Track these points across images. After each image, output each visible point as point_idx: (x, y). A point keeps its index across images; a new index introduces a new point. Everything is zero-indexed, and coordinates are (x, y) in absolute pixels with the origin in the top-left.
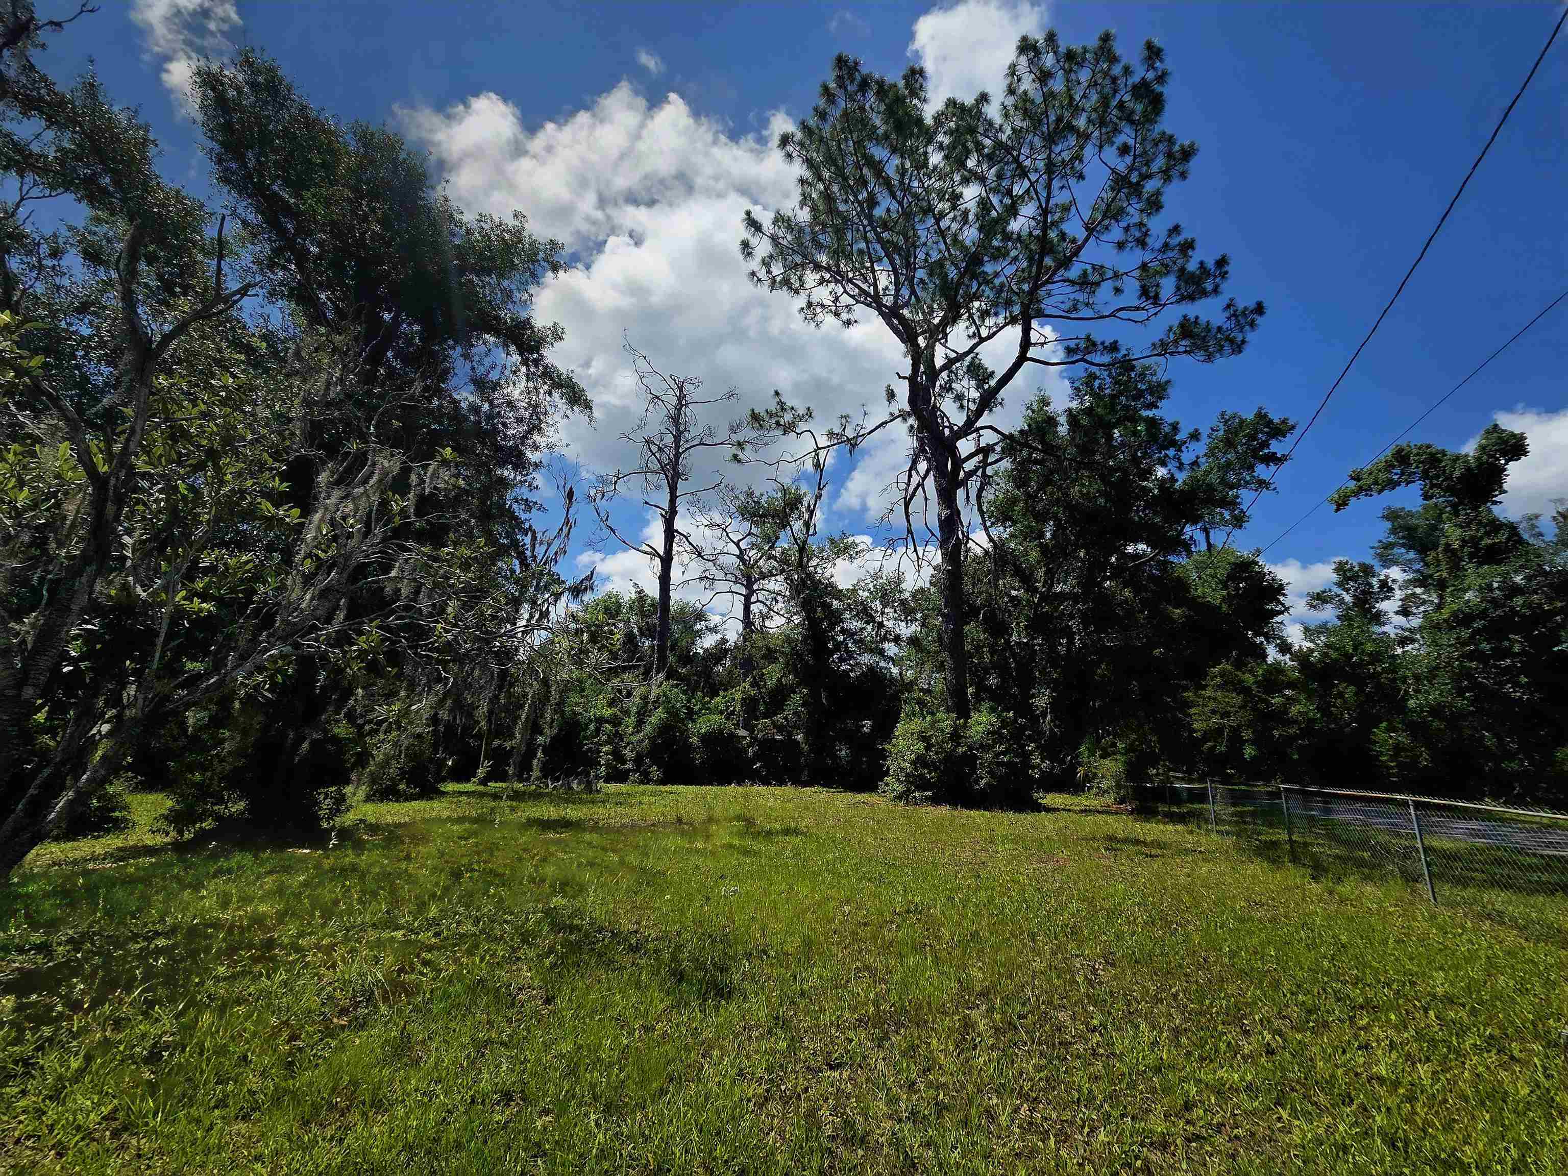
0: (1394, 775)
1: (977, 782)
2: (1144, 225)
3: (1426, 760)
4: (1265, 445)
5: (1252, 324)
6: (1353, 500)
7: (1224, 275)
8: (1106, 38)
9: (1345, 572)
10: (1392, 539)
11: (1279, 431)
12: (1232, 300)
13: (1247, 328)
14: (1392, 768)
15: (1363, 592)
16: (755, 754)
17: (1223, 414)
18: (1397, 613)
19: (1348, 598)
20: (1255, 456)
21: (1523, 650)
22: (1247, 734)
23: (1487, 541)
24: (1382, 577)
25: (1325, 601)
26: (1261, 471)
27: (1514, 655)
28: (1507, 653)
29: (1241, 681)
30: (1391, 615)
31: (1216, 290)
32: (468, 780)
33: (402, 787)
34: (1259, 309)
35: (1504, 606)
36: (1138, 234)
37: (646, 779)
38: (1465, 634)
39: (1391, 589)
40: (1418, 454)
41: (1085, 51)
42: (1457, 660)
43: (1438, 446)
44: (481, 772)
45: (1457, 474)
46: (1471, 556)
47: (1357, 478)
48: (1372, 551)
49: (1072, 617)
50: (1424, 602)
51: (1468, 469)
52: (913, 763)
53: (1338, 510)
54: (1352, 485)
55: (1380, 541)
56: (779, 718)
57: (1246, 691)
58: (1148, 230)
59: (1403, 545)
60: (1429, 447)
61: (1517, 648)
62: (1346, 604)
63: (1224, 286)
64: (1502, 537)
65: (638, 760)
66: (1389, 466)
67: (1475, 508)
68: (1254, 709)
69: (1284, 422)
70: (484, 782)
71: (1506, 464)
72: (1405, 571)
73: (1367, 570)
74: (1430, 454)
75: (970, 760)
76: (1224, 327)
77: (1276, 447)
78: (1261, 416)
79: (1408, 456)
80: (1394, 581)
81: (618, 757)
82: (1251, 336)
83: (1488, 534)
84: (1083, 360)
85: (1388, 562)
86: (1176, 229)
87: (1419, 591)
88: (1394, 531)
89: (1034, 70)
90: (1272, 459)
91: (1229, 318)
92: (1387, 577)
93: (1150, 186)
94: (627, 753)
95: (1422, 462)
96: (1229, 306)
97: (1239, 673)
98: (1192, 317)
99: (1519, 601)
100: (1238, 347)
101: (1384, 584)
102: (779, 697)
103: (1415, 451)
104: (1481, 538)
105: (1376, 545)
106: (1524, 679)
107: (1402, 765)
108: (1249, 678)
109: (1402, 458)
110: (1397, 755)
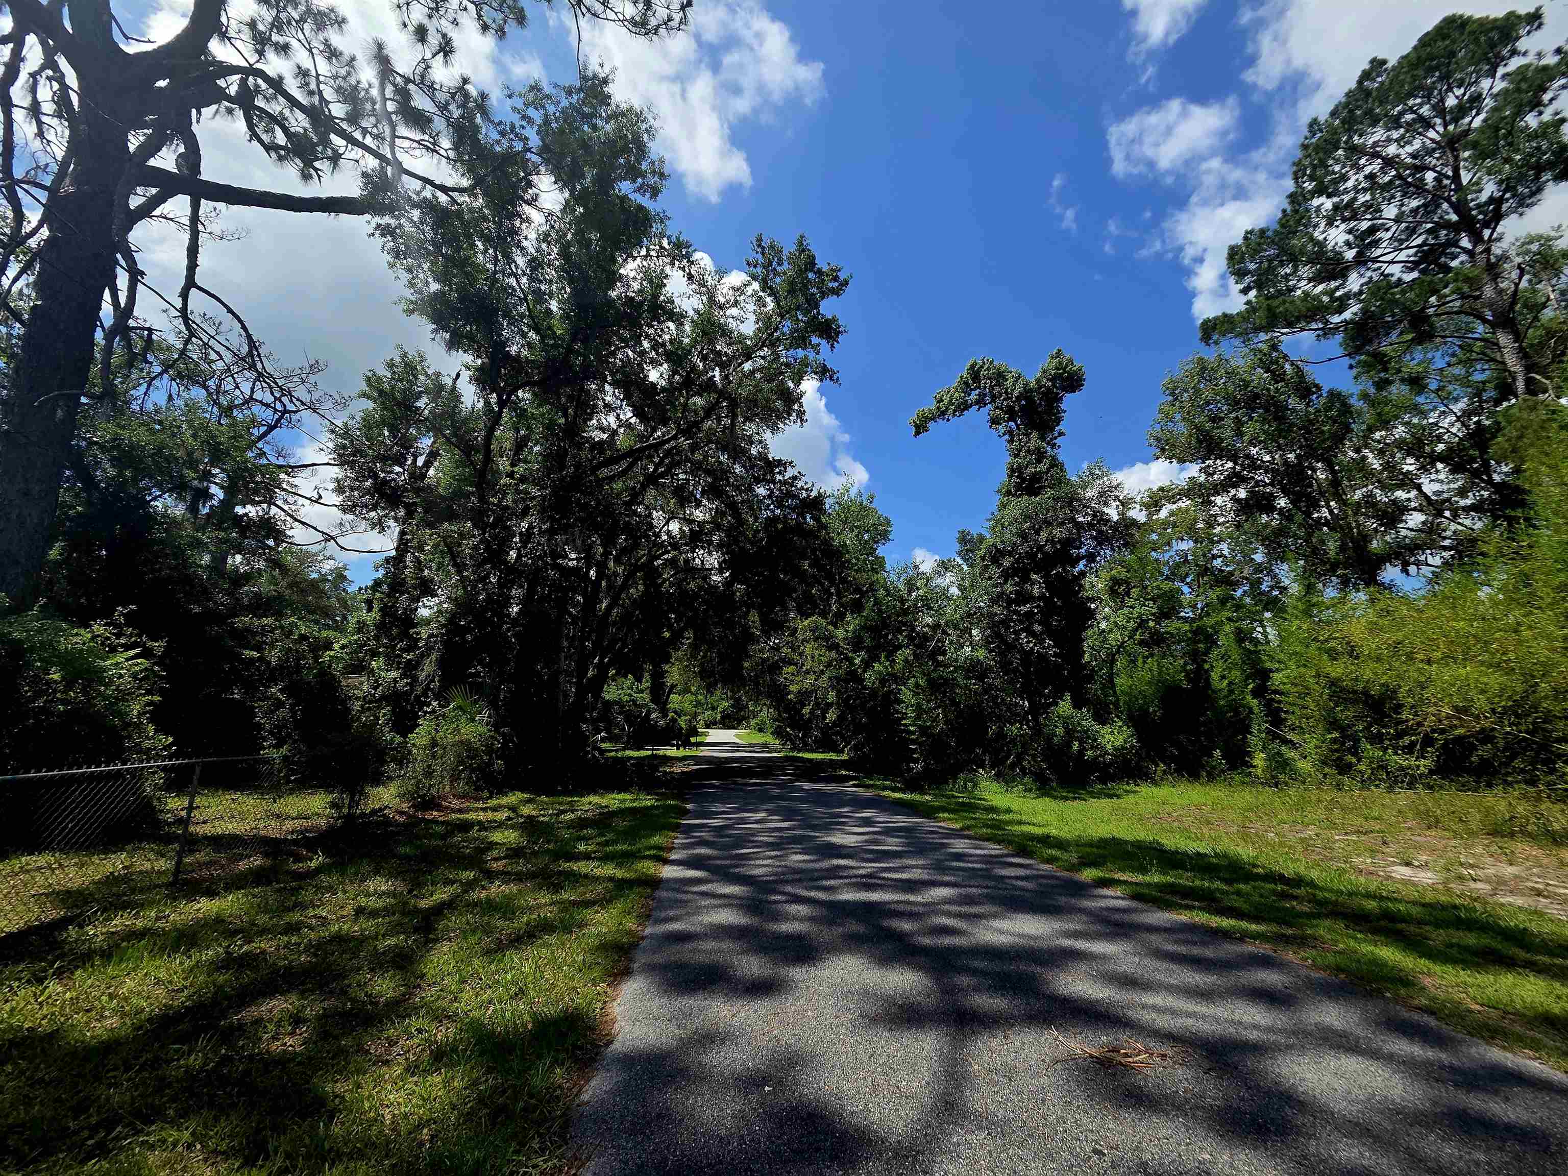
6: (931, 424)
22: (832, 696)
38: (995, 572)
57: (834, 647)
107: (923, 730)
108: (840, 633)
109: (975, 373)
110: (918, 717)
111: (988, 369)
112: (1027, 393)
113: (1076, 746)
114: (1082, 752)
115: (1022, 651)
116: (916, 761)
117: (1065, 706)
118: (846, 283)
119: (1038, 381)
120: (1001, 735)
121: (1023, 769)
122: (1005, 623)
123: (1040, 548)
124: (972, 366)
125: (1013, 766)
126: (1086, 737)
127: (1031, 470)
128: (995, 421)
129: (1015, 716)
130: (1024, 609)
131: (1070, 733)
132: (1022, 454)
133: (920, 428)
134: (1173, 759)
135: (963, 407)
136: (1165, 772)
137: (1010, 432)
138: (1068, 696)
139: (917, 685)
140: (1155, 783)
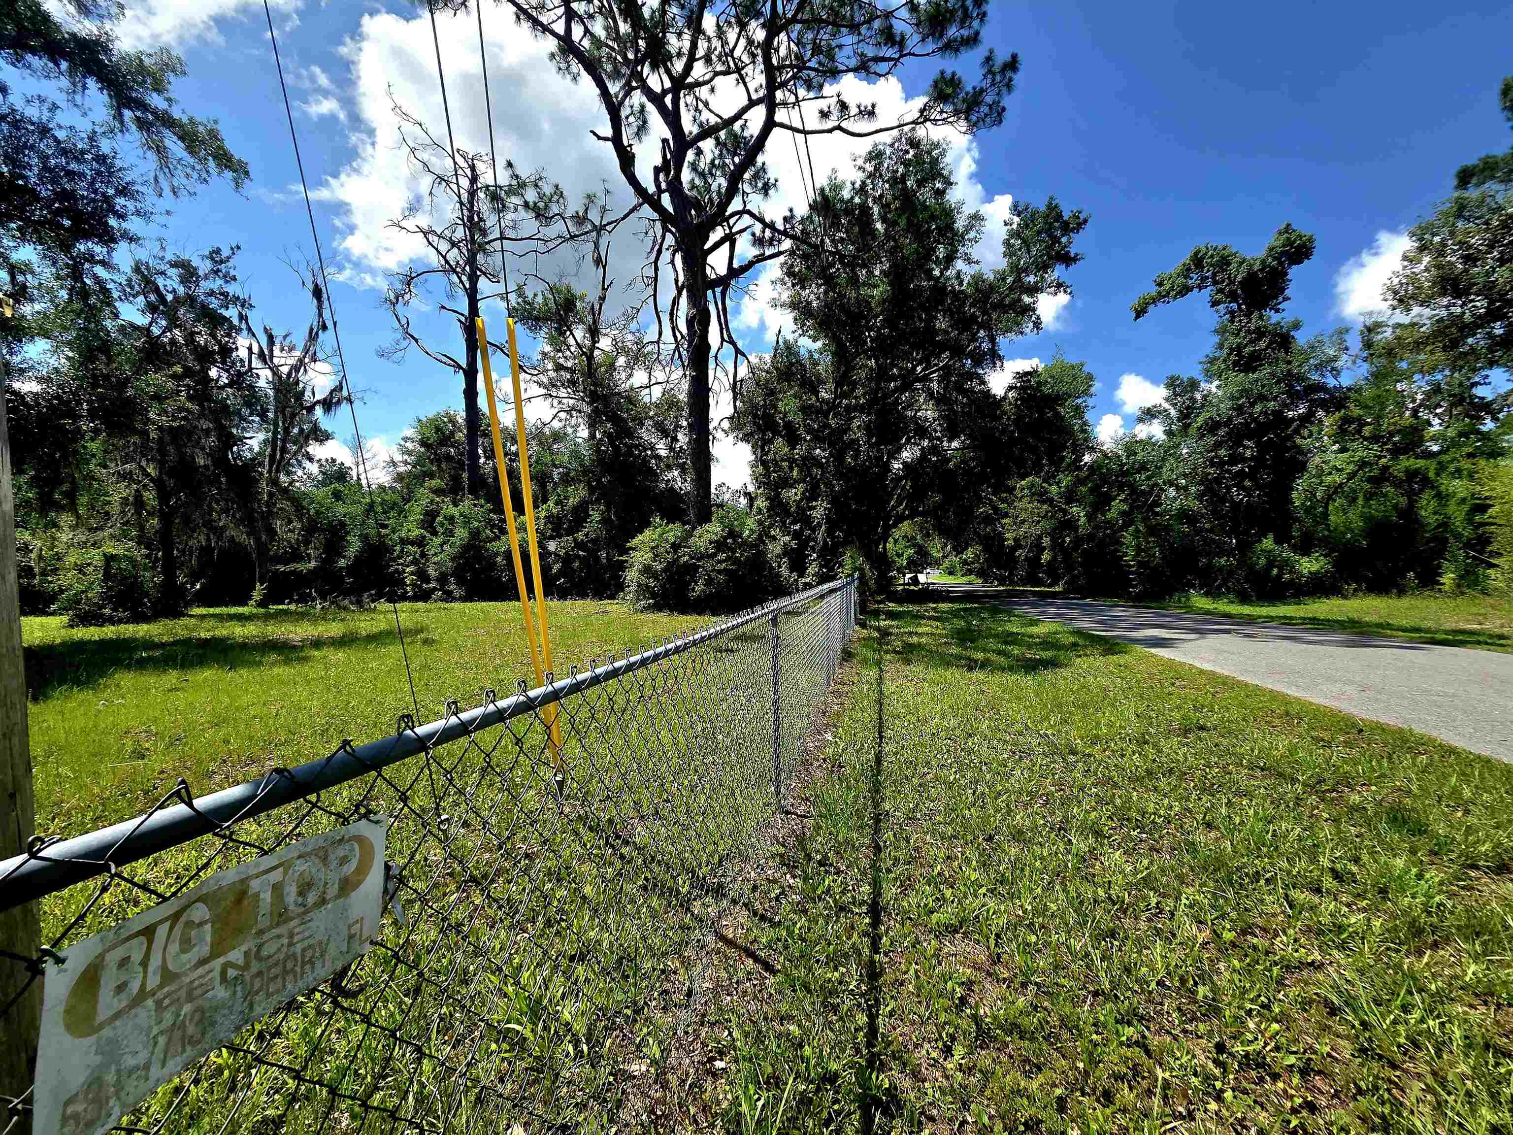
0: (1132, 573)
5: (1009, 84)
6: (1151, 308)
9: (1175, 388)
11: (1071, 226)
12: (989, 52)
13: (1004, 90)
15: (1188, 408)
16: (560, 570)
19: (1174, 413)
22: (1046, 541)
25: (1153, 416)
28: (1240, 458)
29: (1049, 491)
31: (975, 39)
32: (243, 603)
33: (107, 611)
34: (1015, 64)
37: (448, 597)
38: (1210, 440)
44: (257, 595)
45: (1240, 277)
47: (1160, 283)
48: (1200, 367)
53: (1138, 317)
54: (1154, 291)
56: (580, 536)
57: (1050, 501)
61: (1248, 453)
62: (1172, 419)
65: (443, 579)
66: (1186, 272)
69: (1073, 215)
70: (262, 604)
73: (1194, 385)
74: (1223, 256)
75: (691, 570)
76: (981, 88)
78: (1051, 208)
81: (423, 576)
83: (1251, 342)
84: (839, 128)
90: (1066, 257)
91: (987, 76)
94: (432, 572)
96: (987, 60)
97: (1048, 483)
100: (999, 116)
101: (1205, 399)
102: (580, 514)
103: (1210, 253)
107: (1140, 564)
108: (1054, 489)
109: (1198, 261)
110: (1138, 555)
111: (1212, 256)
112: (1251, 277)
113: (1275, 571)
114: (1280, 576)
115: (1232, 501)
116: (1135, 586)
117: (1268, 543)
118: (1085, 221)
119: (1263, 262)
120: (1209, 565)
121: (1228, 589)
122: (1218, 480)
123: (1255, 420)
124: (1196, 254)
125: (1219, 587)
126: (1286, 564)
127: (1249, 349)
128: (1215, 304)
129: (1223, 551)
130: (1236, 469)
131: (1271, 564)
132: (1242, 334)
133: (1140, 313)
134: (1366, 579)
135: (1185, 290)
136: (1355, 590)
137: (1232, 313)
138: (1271, 536)
139: (1137, 531)
140: (1345, 597)
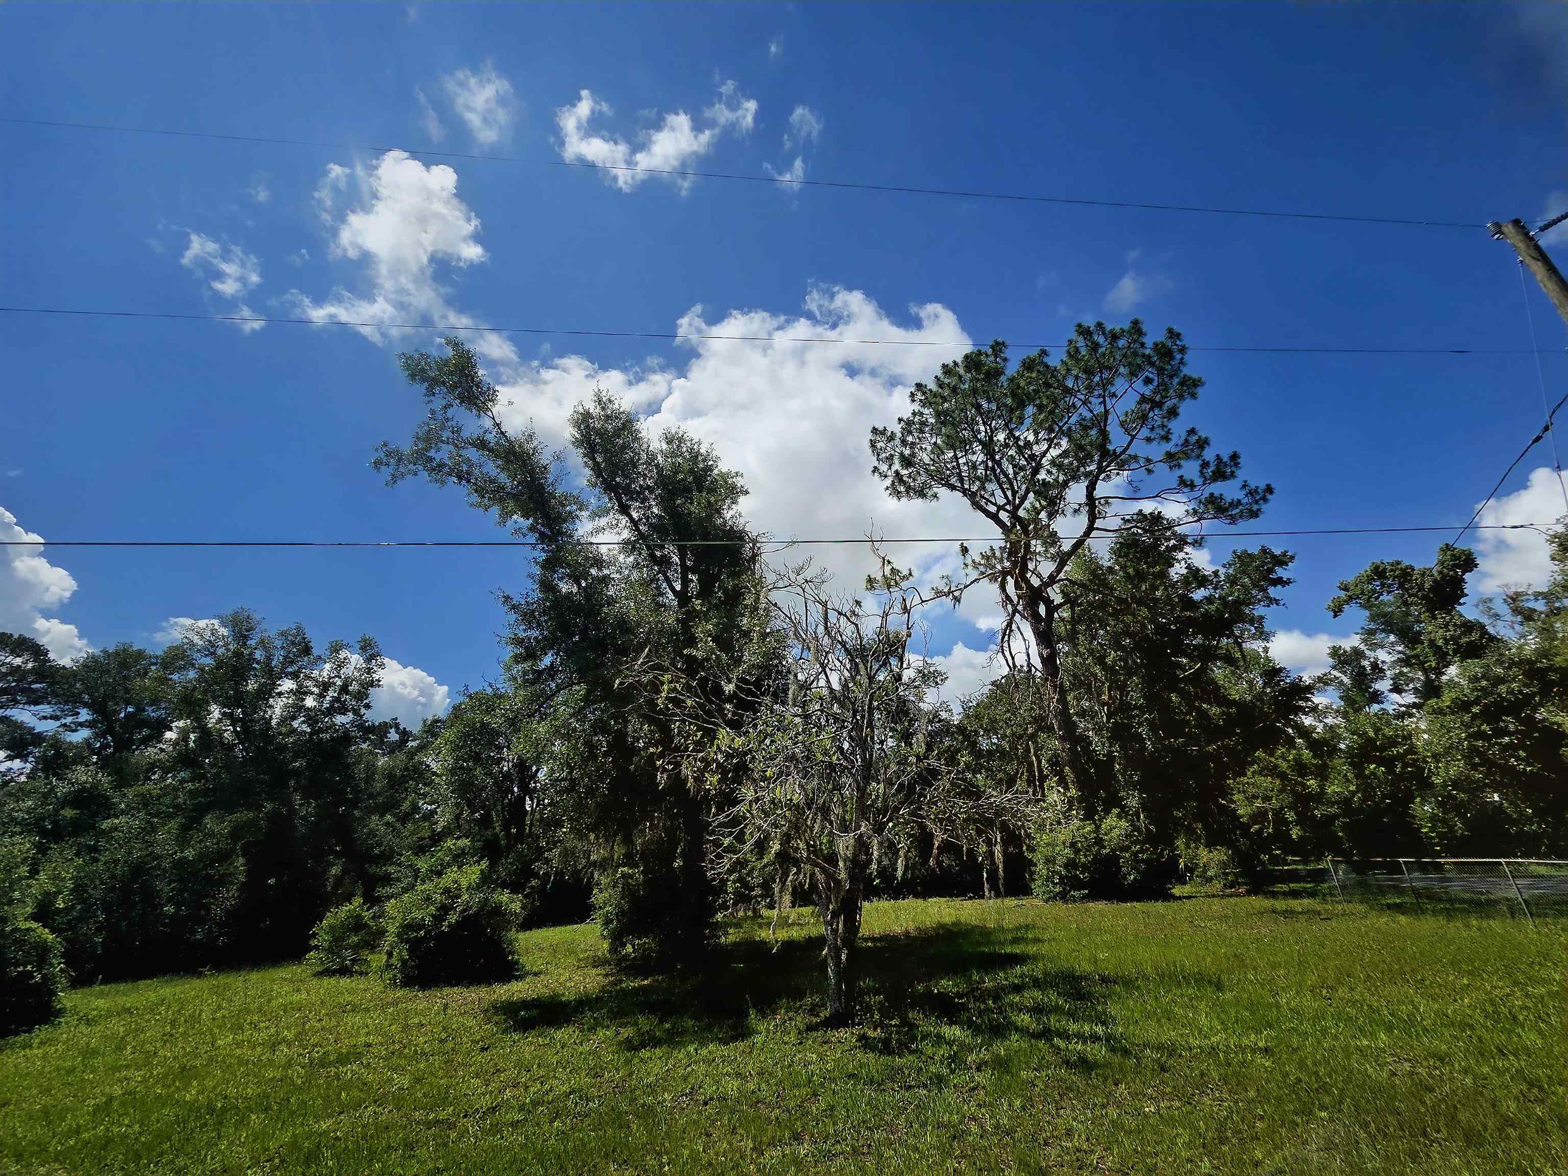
0: (1436, 845)
1: (1125, 878)
2: (1166, 427)
3: (1460, 828)
4: (1271, 571)
5: (1265, 499)
6: (1345, 607)
7: (1237, 465)
8: (1136, 323)
9: (1339, 657)
10: (1372, 626)
11: (1281, 561)
12: (1245, 482)
13: (1261, 501)
14: (1433, 838)
15: (1358, 674)
17: (1234, 552)
18: (1391, 691)
19: (1346, 680)
20: (1266, 578)
21: (1517, 729)
23: (1464, 640)
24: (1372, 660)
25: (1326, 684)
26: (1273, 592)
27: (1510, 734)
28: (1504, 732)
29: (1276, 767)
30: (1386, 693)
31: (1233, 475)
34: (1269, 489)
35: (1492, 694)
36: (1163, 433)
39: (1382, 671)
40: (1392, 570)
41: (1123, 331)
42: (1465, 739)
43: (1406, 563)
45: (1427, 586)
46: (1455, 652)
47: (1346, 589)
48: (1359, 637)
49: (1140, 724)
50: (1412, 680)
51: (1435, 581)
52: (1066, 866)
53: (1335, 616)
54: (1343, 594)
55: (1363, 628)
58: (1169, 430)
59: (1383, 631)
60: (1398, 563)
61: (1512, 727)
62: (1344, 685)
63: (1238, 473)
64: (1475, 636)
66: (1370, 579)
67: (1449, 612)
68: (1293, 791)
69: (1284, 554)
71: (1463, 574)
72: (1390, 653)
73: (1357, 654)
74: (1401, 569)
75: (1114, 859)
76: (1243, 501)
77: (1280, 572)
78: (1264, 551)
79: (1385, 570)
80: (1383, 662)
82: (1264, 507)
83: (1464, 634)
85: (1374, 647)
86: (1192, 431)
87: (1405, 670)
88: (1373, 619)
89: (1089, 344)
90: (1279, 581)
91: (1246, 495)
92: (1377, 659)
93: (1168, 404)
95: (1397, 577)
96: (1244, 486)
97: (1273, 760)
98: (1217, 494)
99: (1503, 689)
100: (1254, 514)
101: (1375, 666)
103: (1389, 567)
104: (1460, 637)
105: (1360, 631)
106: (1522, 754)
108: (1282, 763)
